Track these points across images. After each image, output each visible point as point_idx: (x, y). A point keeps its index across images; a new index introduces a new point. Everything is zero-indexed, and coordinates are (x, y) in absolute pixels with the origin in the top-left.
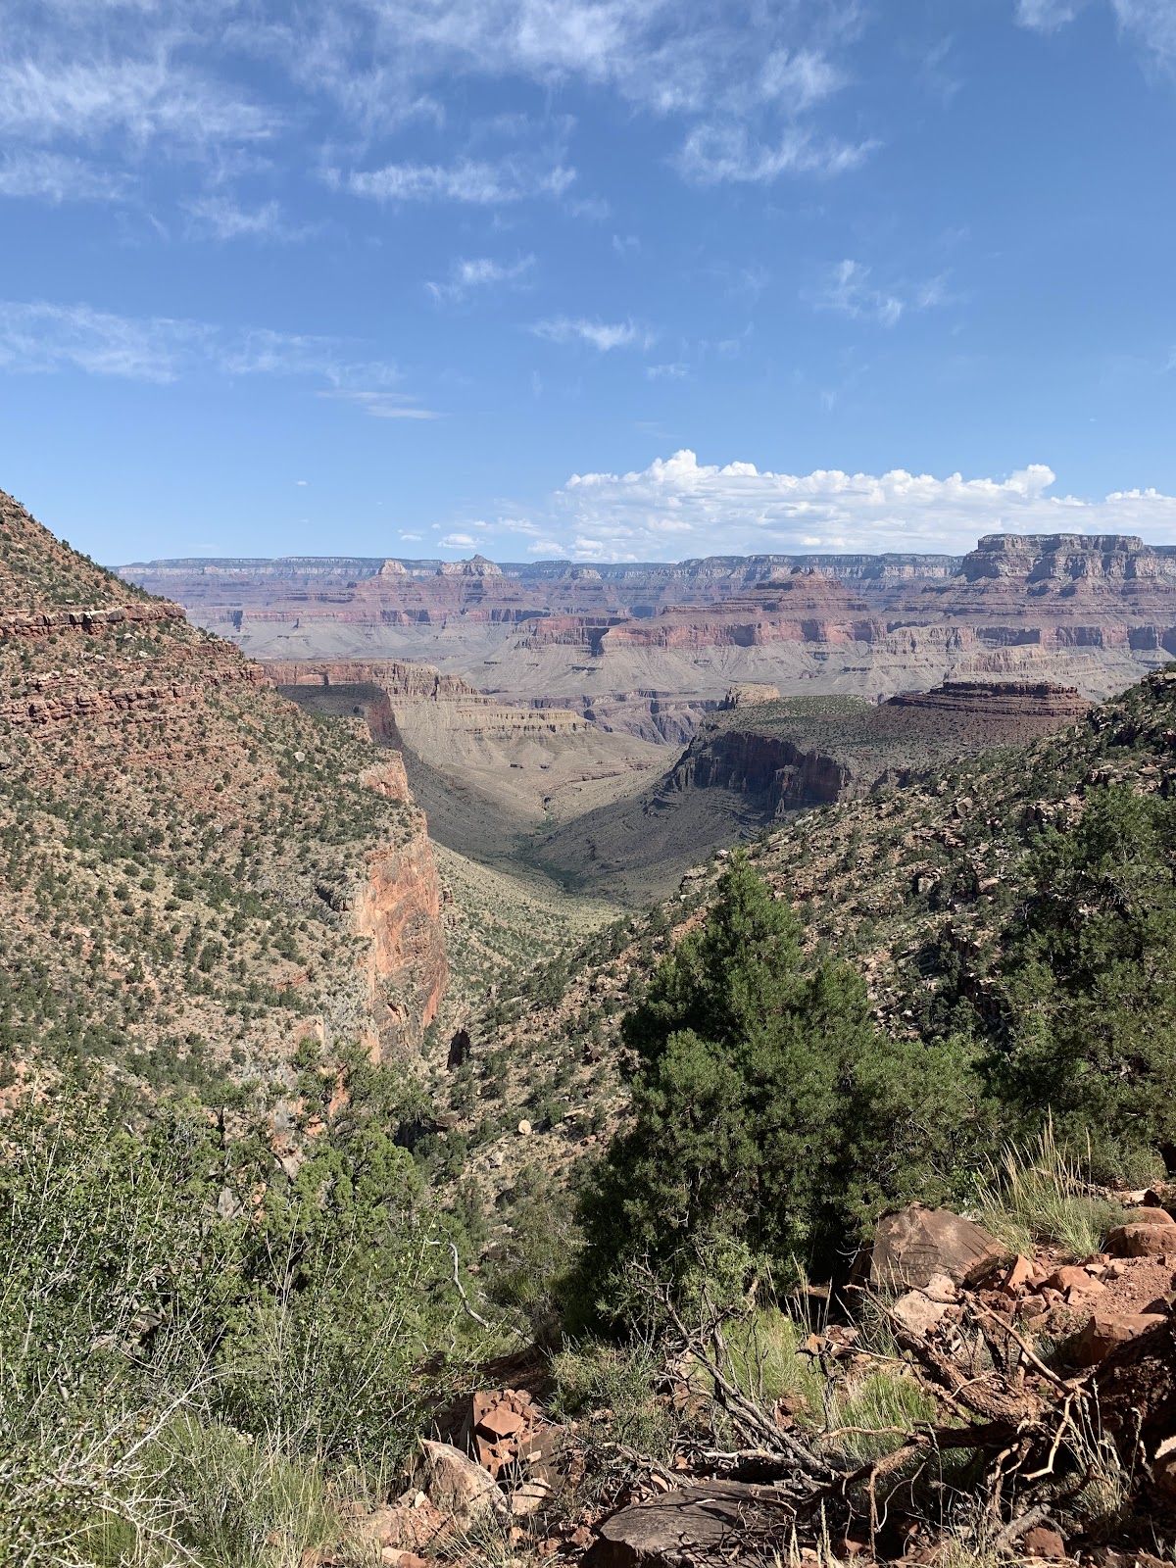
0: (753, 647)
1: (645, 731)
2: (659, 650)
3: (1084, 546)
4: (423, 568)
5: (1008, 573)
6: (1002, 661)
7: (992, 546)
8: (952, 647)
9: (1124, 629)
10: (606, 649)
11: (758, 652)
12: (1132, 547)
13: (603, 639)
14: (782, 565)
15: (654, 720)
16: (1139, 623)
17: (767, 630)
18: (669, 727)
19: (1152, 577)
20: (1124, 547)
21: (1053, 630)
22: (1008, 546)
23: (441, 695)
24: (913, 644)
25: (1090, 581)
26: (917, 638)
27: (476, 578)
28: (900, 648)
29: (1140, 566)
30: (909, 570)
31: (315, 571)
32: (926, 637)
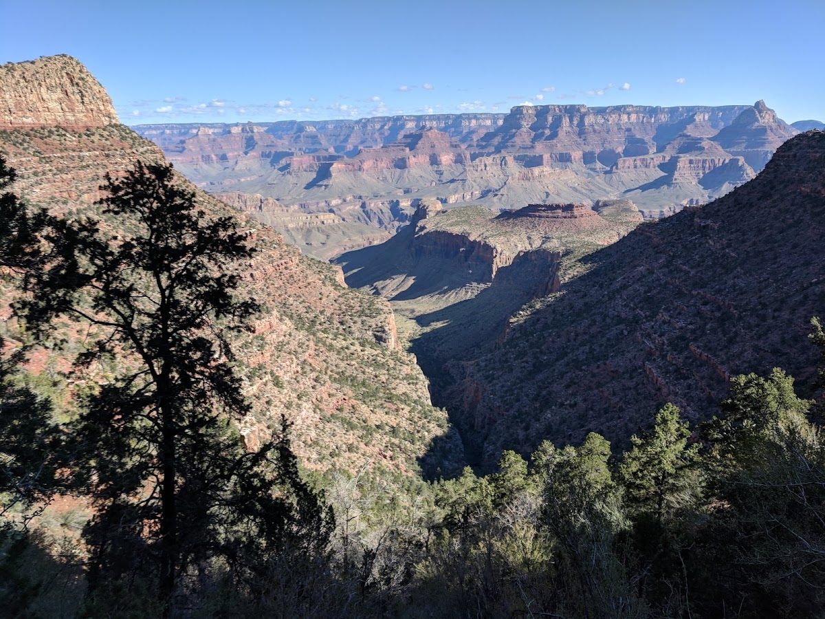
0: (407, 170)
1: (361, 218)
2: (360, 173)
3: (560, 111)
4: (215, 127)
5: (526, 125)
6: (530, 175)
7: (517, 112)
8: (503, 166)
9: (581, 153)
10: (333, 174)
11: (409, 171)
12: (583, 110)
13: (331, 169)
14: (410, 120)
15: (364, 211)
16: (588, 149)
17: (412, 160)
18: (372, 215)
19: (592, 126)
20: (578, 110)
21: (549, 155)
22: (525, 112)
23: (264, 209)
24: (485, 166)
25: (564, 129)
26: (487, 163)
27: (250, 134)
28: (479, 169)
29: (587, 121)
30: (474, 122)
31: (154, 132)
32: (491, 161)
